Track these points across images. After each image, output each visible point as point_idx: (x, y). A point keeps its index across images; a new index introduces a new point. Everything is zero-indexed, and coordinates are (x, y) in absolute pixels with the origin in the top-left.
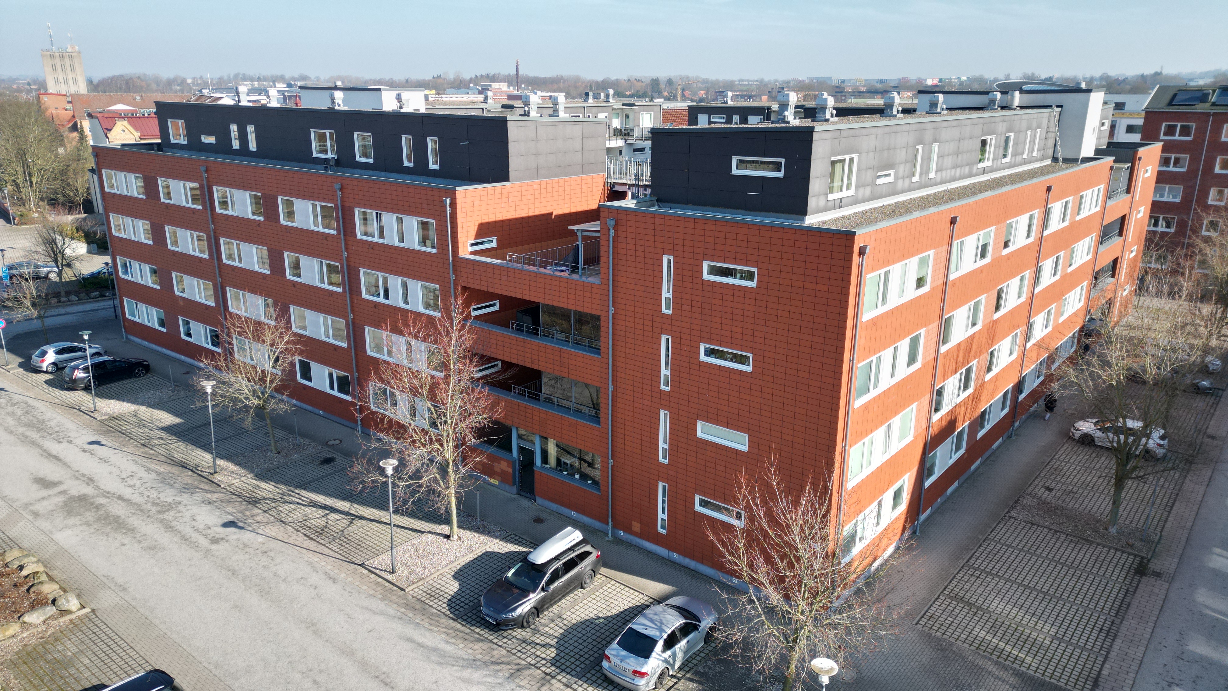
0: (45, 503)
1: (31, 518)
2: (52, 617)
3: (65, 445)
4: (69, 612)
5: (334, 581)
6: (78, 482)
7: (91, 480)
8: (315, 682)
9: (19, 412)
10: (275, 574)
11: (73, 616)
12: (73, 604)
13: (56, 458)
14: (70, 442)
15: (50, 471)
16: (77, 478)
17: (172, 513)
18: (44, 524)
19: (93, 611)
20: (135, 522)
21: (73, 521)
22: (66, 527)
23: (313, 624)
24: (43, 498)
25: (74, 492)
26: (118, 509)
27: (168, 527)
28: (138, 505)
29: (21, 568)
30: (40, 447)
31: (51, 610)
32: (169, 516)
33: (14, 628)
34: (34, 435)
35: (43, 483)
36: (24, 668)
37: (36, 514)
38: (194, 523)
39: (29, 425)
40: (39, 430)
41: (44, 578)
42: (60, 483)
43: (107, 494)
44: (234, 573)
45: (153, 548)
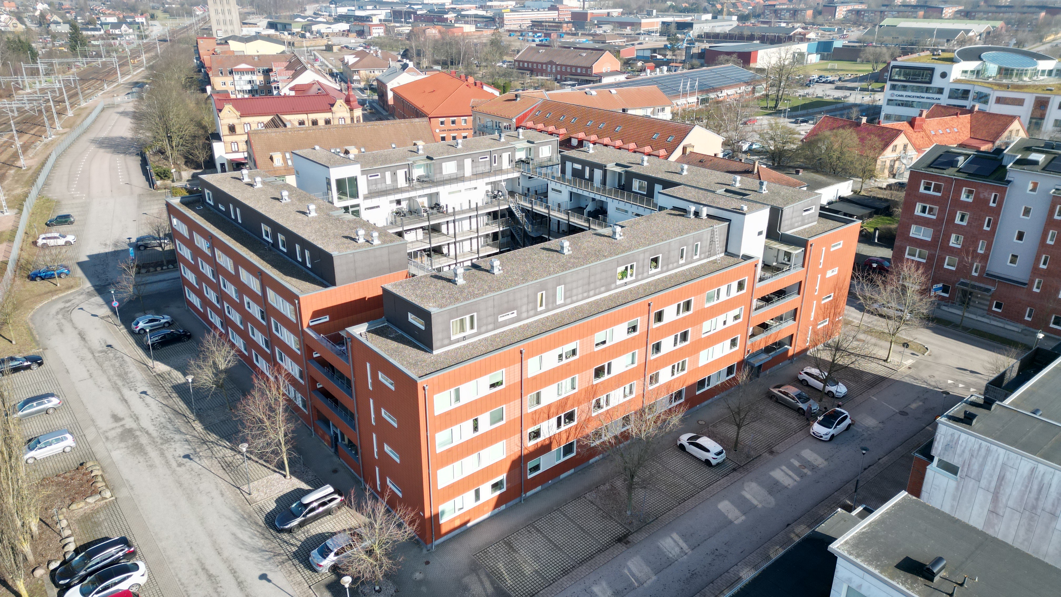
0: (113, 432)
2: (99, 500)
3: (133, 392)
4: (106, 498)
5: (222, 495)
6: (131, 419)
7: (137, 418)
9: (117, 365)
11: (107, 501)
12: (108, 494)
13: (126, 401)
14: (136, 390)
15: (121, 410)
18: (109, 445)
19: (116, 498)
21: (122, 445)
22: (118, 448)
24: (113, 429)
25: (127, 426)
26: (144, 440)
27: (162, 454)
28: (153, 438)
29: (92, 472)
30: (120, 392)
31: (98, 497)
32: (165, 447)
33: (82, 504)
34: (120, 383)
35: (116, 418)
36: (82, 524)
37: (107, 438)
38: (175, 453)
39: (119, 376)
40: (124, 379)
41: (100, 479)
42: (123, 419)
43: (142, 429)
45: (151, 466)
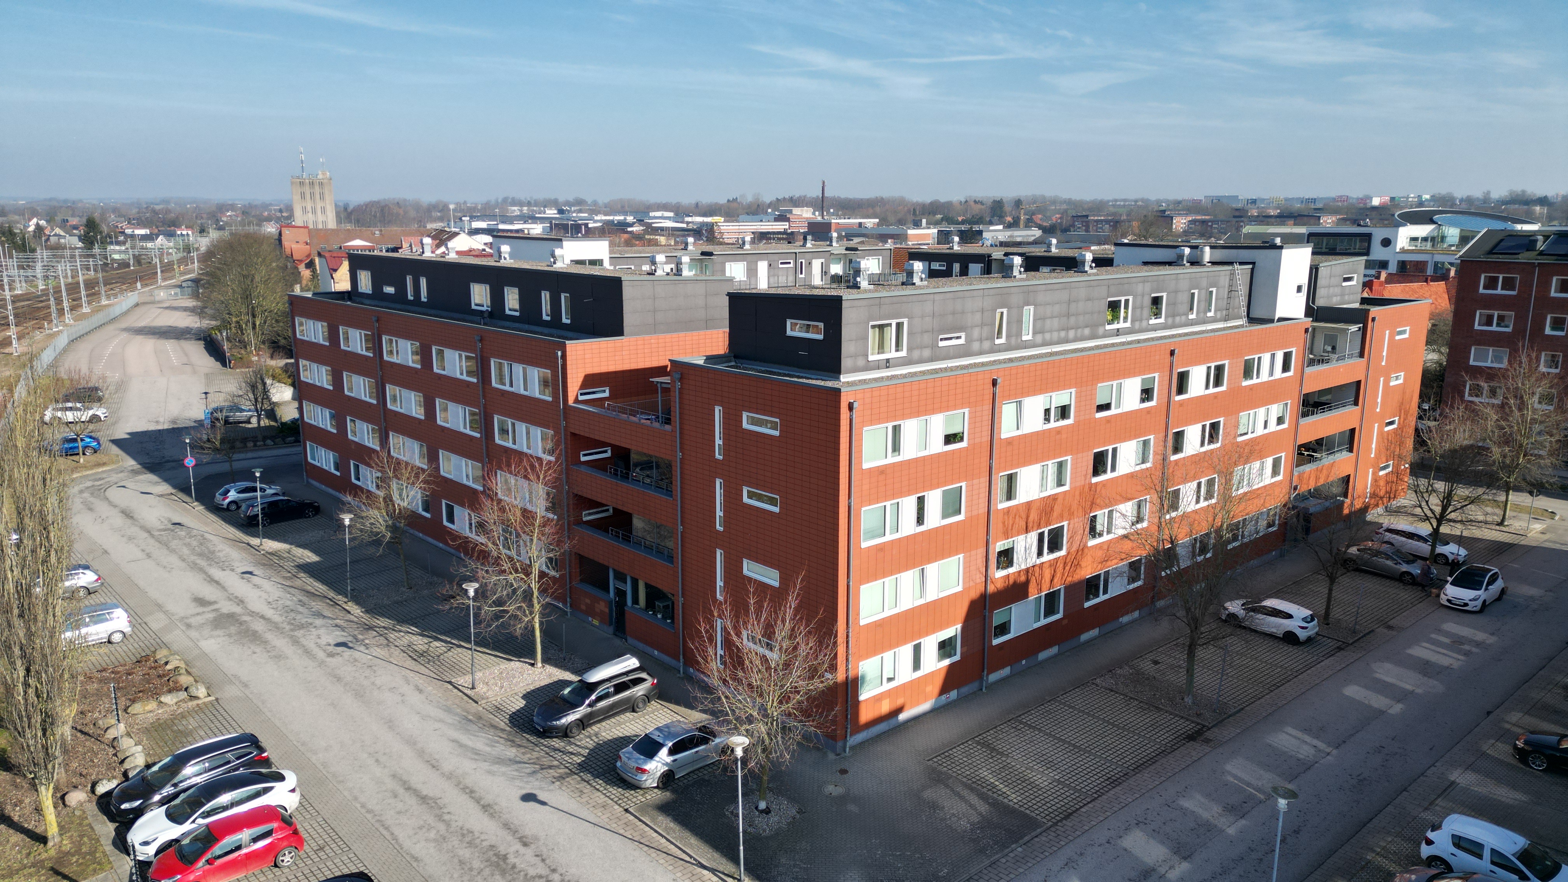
0: (199, 618)
1: (184, 628)
2: (183, 701)
3: (228, 572)
4: (196, 698)
5: (421, 691)
6: (231, 603)
7: (242, 601)
8: (377, 761)
9: (195, 543)
10: (373, 684)
11: (200, 702)
12: (201, 692)
13: (217, 583)
14: (233, 570)
15: (208, 592)
16: (231, 600)
17: (302, 632)
18: (193, 634)
19: (217, 699)
20: (269, 636)
21: (219, 632)
22: (212, 637)
23: (390, 721)
24: (198, 614)
25: (225, 610)
26: (258, 626)
27: (296, 642)
28: (276, 623)
29: (166, 663)
30: (206, 573)
31: (183, 695)
32: (299, 633)
33: (152, 705)
34: (202, 563)
35: (201, 602)
36: (155, 734)
37: (189, 626)
38: (318, 641)
39: (201, 555)
40: (208, 559)
41: (183, 671)
42: (215, 602)
43: (252, 614)
44: (339, 679)
45: (279, 657)
